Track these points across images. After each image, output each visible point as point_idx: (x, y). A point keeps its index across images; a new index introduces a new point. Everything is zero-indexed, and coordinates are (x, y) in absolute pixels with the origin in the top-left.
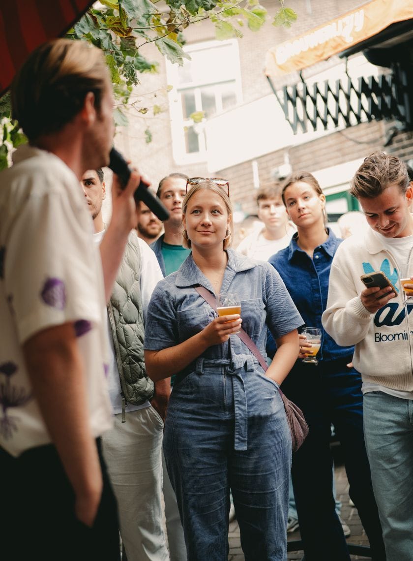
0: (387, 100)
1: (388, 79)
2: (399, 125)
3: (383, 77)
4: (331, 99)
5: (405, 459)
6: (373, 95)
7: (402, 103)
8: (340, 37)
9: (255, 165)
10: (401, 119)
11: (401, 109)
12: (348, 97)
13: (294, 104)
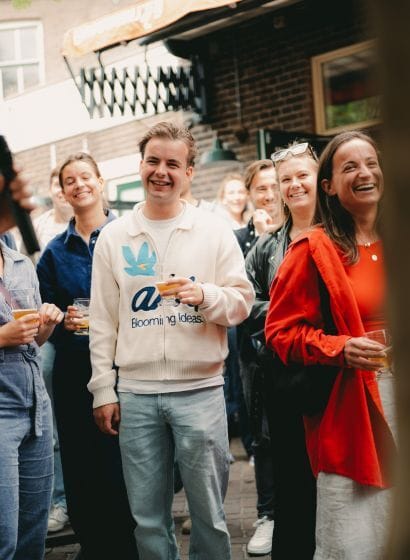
0: (185, 91)
1: (187, 71)
2: (196, 117)
3: (182, 69)
4: (129, 86)
5: (154, 454)
6: (171, 85)
7: (199, 96)
8: (138, 22)
9: (53, 148)
10: (198, 111)
11: (198, 102)
12: (146, 85)
13: (91, 87)
